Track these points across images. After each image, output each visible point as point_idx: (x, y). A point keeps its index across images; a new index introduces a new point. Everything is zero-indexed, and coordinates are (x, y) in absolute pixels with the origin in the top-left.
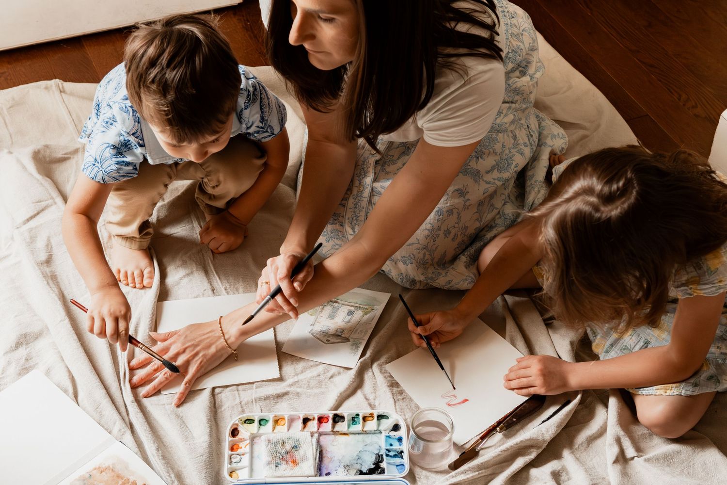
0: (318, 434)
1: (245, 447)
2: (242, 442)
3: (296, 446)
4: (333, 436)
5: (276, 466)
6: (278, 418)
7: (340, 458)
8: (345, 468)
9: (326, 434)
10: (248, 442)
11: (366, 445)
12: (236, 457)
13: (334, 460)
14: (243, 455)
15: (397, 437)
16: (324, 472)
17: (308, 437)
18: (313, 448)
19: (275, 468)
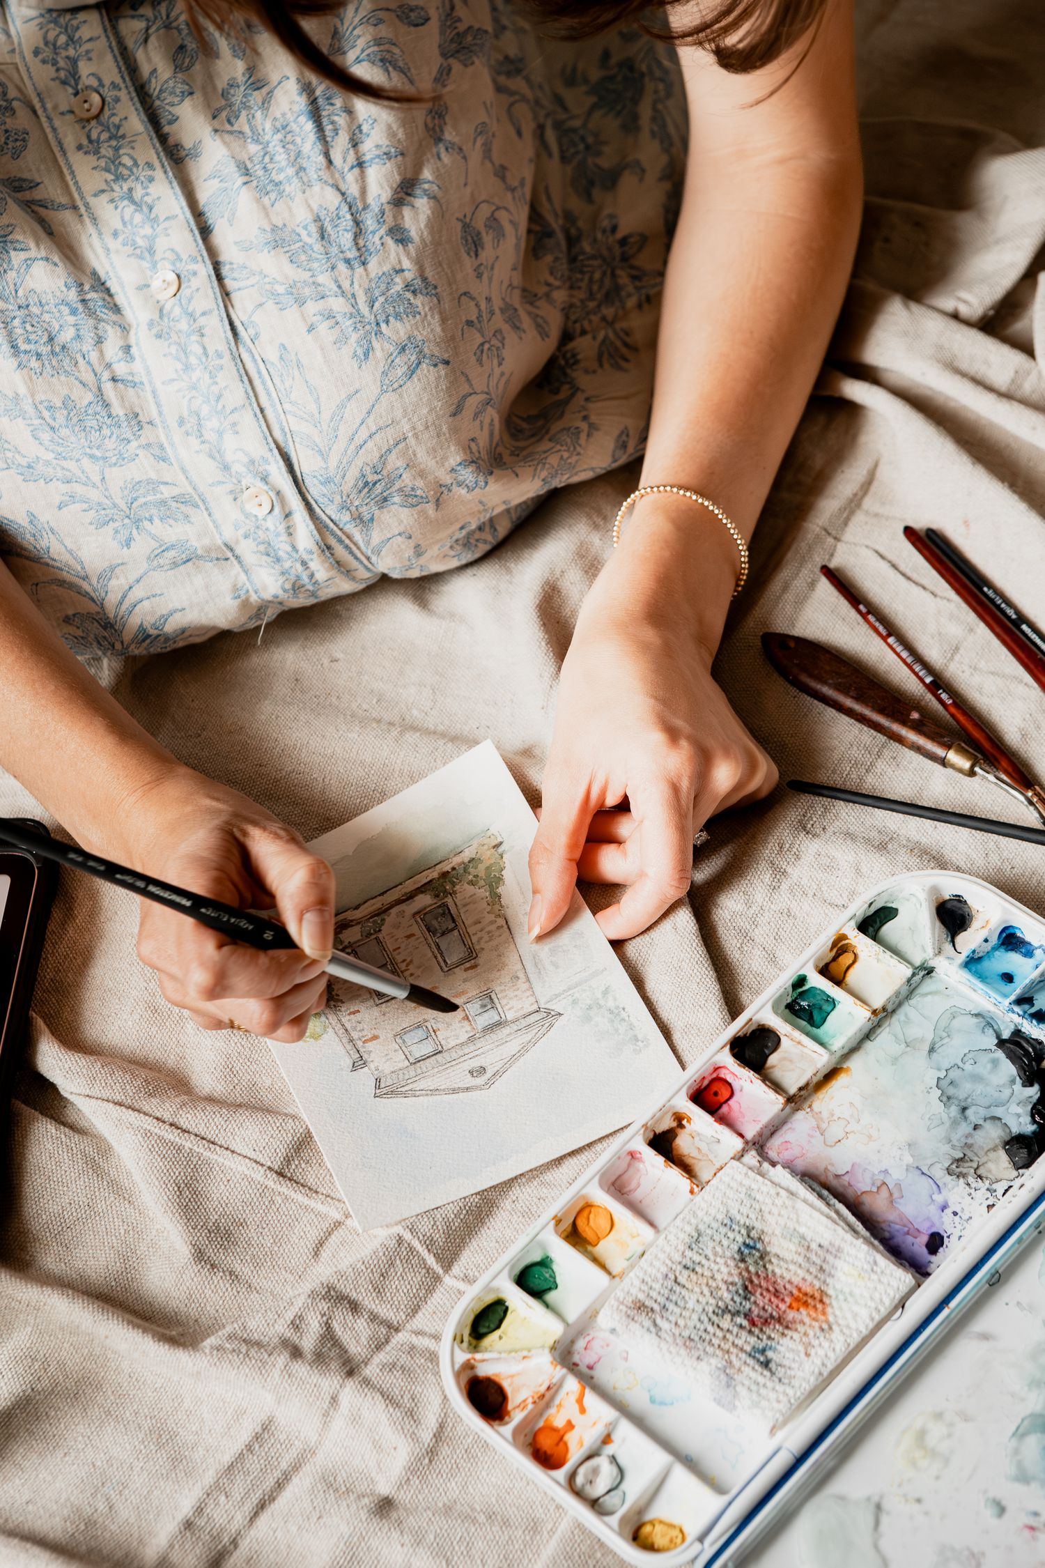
0: (753, 1153)
1: (583, 1410)
2: (548, 1406)
3: (747, 1246)
4: (800, 1115)
5: (766, 1364)
6: (567, 1223)
7: (909, 1159)
8: (961, 1175)
9: (773, 1129)
10: (572, 1384)
11: (932, 1050)
12: (596, 1471)
13: (898, 1185)
14: (607, 1439)
15: (994, 940)
16: (918, 1246)
17: (747, 1182)
18: (805, 1201)
19: (766, 1373)
